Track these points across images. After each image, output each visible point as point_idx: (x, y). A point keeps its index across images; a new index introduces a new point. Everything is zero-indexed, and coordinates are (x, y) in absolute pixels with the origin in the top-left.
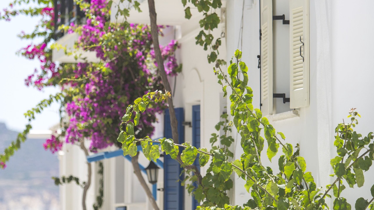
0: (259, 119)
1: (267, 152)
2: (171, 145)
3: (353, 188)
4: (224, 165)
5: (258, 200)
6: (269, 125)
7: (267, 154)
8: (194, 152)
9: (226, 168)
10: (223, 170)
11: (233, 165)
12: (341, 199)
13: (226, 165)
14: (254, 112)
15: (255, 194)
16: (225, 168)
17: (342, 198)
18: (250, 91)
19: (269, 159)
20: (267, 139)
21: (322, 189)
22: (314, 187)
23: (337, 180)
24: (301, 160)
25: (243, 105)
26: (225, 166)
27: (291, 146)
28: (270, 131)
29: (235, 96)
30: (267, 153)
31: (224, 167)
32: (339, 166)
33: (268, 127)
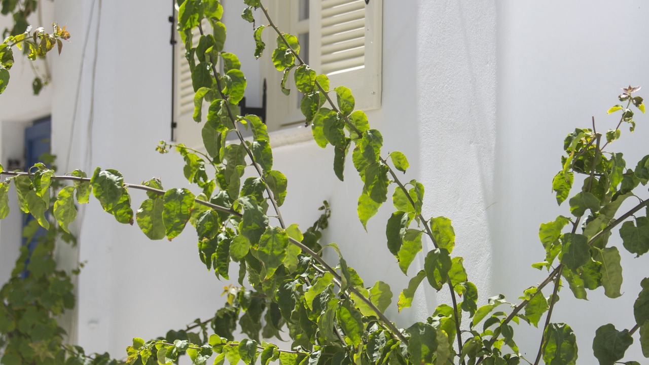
0: (347, 113)
1: (359, 203)
2: (118, 184)
3: (585, 298)
4: (267, 236)
5: (352, 330)
6: (372, 131)
7: (358, 209)
8: (184, 203)
9: (273, 246)
10: (265, 250)
11: (291, 240)
12: (560, 326)
13: (273, 236)
14: (333, 96)
15: (345, 313)
16: (270, 244)
17: (562, 324)
18: (235, 63)
19: (362, 222)
20: (358, 171)
21: (503, 301)
22: (473, 296)
23: (550, 278)
24: (444, 227)
25: (308, 77)
26: (271, 240)
27: (422, 188)
28: (374, 146)
29: (287, 53)
30: (358, 207)
31: (267, 240)
32: (569, 240)
33: (369, 136)
